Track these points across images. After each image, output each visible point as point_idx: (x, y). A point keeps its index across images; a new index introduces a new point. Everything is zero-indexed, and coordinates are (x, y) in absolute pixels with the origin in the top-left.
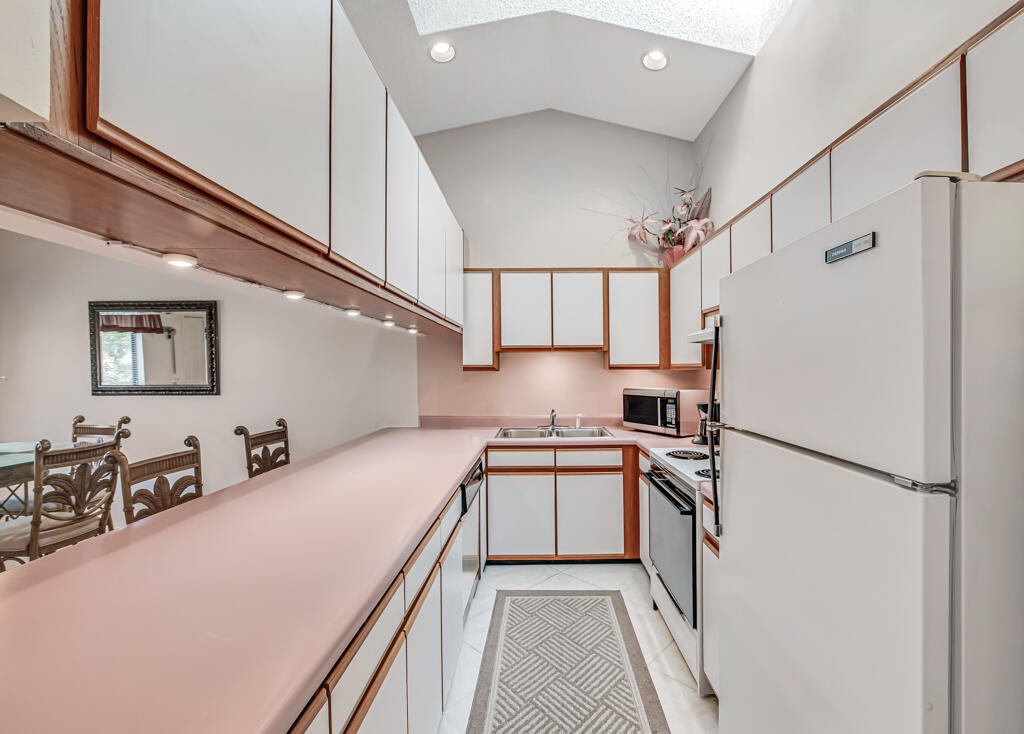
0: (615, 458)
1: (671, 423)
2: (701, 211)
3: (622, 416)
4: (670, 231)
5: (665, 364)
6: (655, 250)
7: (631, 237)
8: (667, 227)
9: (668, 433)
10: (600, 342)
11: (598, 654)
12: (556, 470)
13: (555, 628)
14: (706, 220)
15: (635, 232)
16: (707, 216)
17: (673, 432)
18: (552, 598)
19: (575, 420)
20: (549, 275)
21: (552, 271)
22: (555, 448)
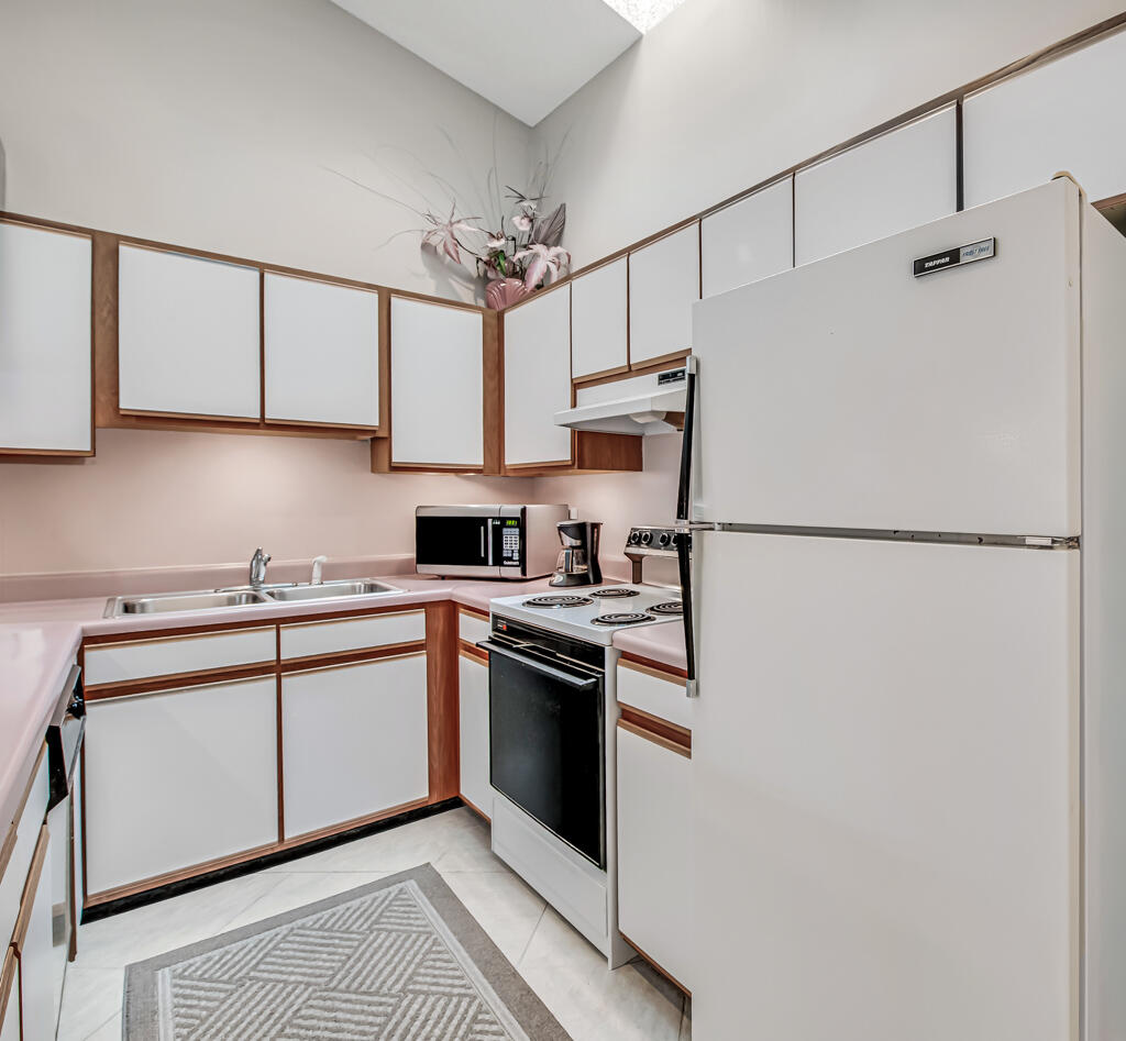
0: (412, 627)
1: (510, 559)
2: (553, 233)
3: (413, 555)
4: (498, 254)
5: (494, 466)
6: (469, 279)
7: (425, 246)
8: (497, 244)
9: (504, 575)
10: (372, 420)
11: (417, 993)
12: (279, 668)
13: (308, 985)
14: (559, 249)
15: (434, 240)
16: (557, 242)
17: (516, 573)
18: (284, 929)
19: (310, 569)
20: (256, 274)
21: (263, 268)
22: (278, 622)
